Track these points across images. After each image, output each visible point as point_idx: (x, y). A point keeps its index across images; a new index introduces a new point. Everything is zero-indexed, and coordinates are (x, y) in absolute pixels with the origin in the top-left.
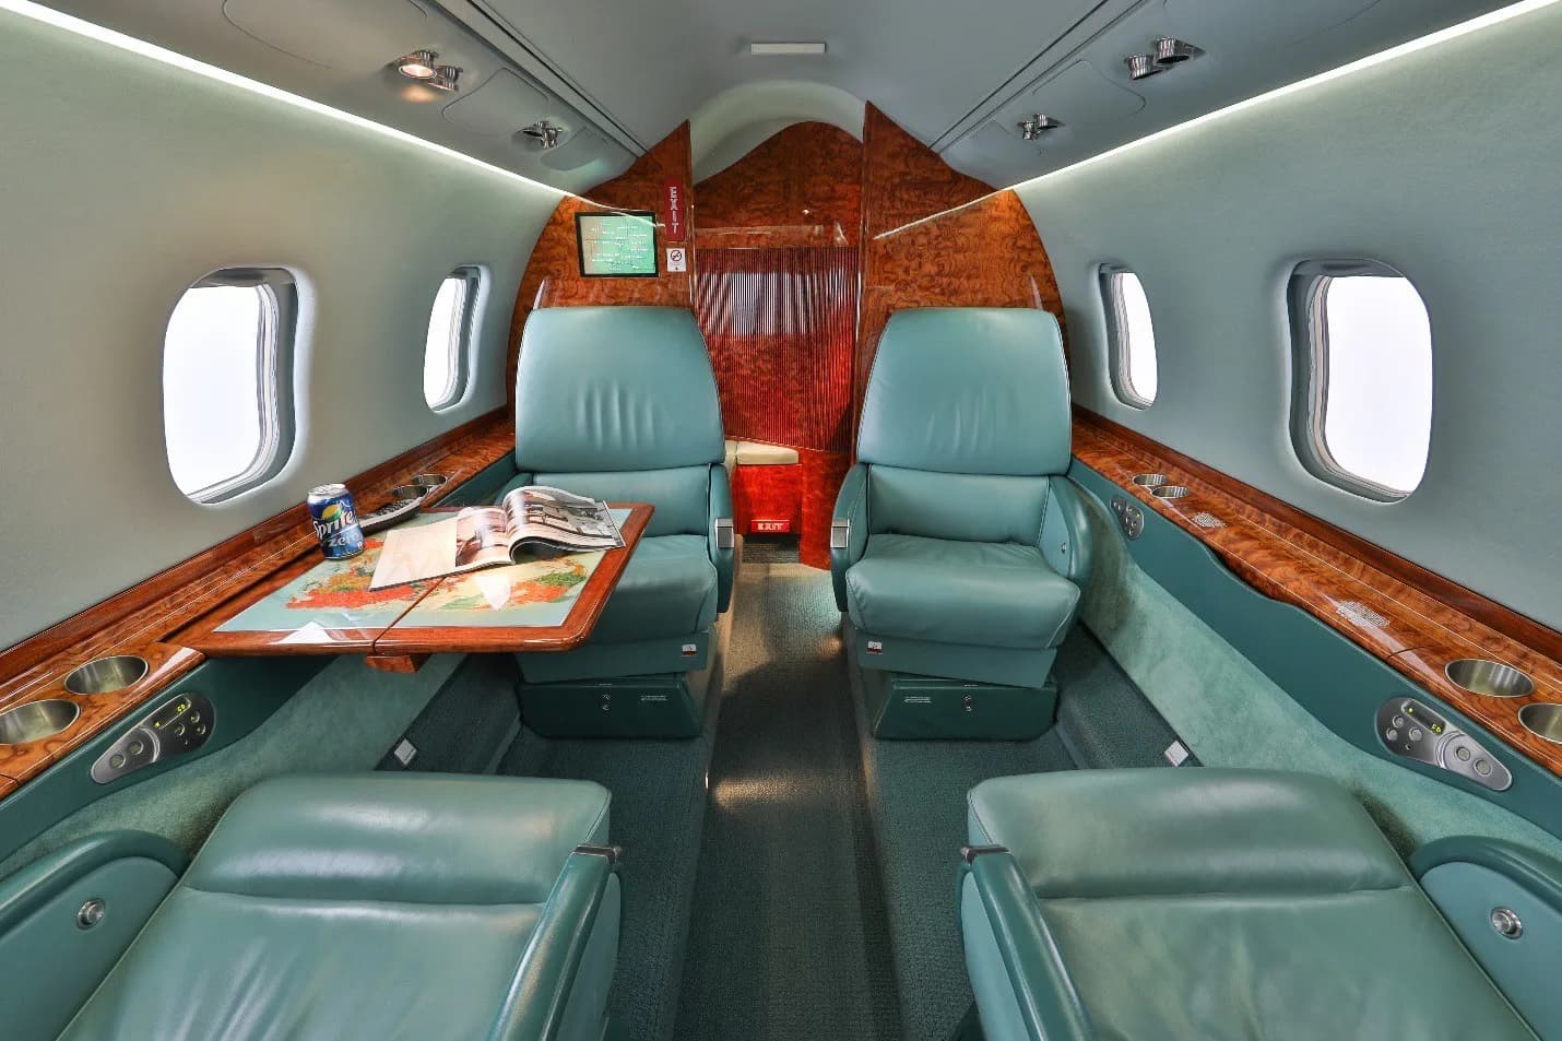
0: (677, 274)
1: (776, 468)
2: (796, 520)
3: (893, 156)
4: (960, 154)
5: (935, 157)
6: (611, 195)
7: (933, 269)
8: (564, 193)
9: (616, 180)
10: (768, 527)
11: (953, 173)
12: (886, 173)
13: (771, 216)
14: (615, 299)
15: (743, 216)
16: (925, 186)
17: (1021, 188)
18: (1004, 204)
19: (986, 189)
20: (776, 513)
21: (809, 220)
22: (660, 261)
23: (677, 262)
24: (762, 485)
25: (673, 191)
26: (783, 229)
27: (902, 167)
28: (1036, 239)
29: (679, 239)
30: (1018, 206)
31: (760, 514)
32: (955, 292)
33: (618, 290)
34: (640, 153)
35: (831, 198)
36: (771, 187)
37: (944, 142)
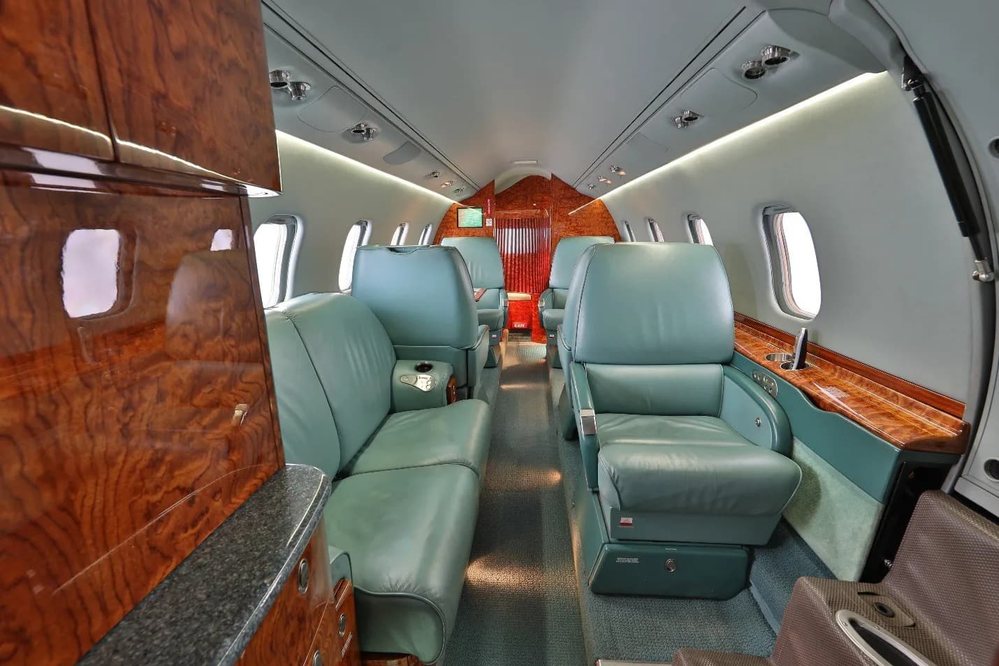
0: (489, 227)
1: (522, 302)
2: (530, 324)
3: (561, 189)
4: (582, 189)
5: (574, 189)
6: (467, 203)
7: (575, 225)
8: (453, 202)
9: (471, 197)
10: (519, 326)
11: (579, 193)
12: (558, 194)
13: (520, 207)
14: (467, 235)
15: (510, 207)
16: (570, 198)
17: (604, 198)
18: (598, 204)
19: (591, 199)
20: (522, 320)
21: (535, 208)
22: (484, 222)
23: (489, 223)
24: (517, 309)
25: (489, 200)
26: (525, 211)
27: (563, 192)
28: (609, 214)
29: (490, 216)
30: (602, 204)
31: (516, 320)
32: (583, 232)
33: (469, 232)
34: (478, 189)
35: (543, 201)
36: (522, 197)
37: (576, 185)
